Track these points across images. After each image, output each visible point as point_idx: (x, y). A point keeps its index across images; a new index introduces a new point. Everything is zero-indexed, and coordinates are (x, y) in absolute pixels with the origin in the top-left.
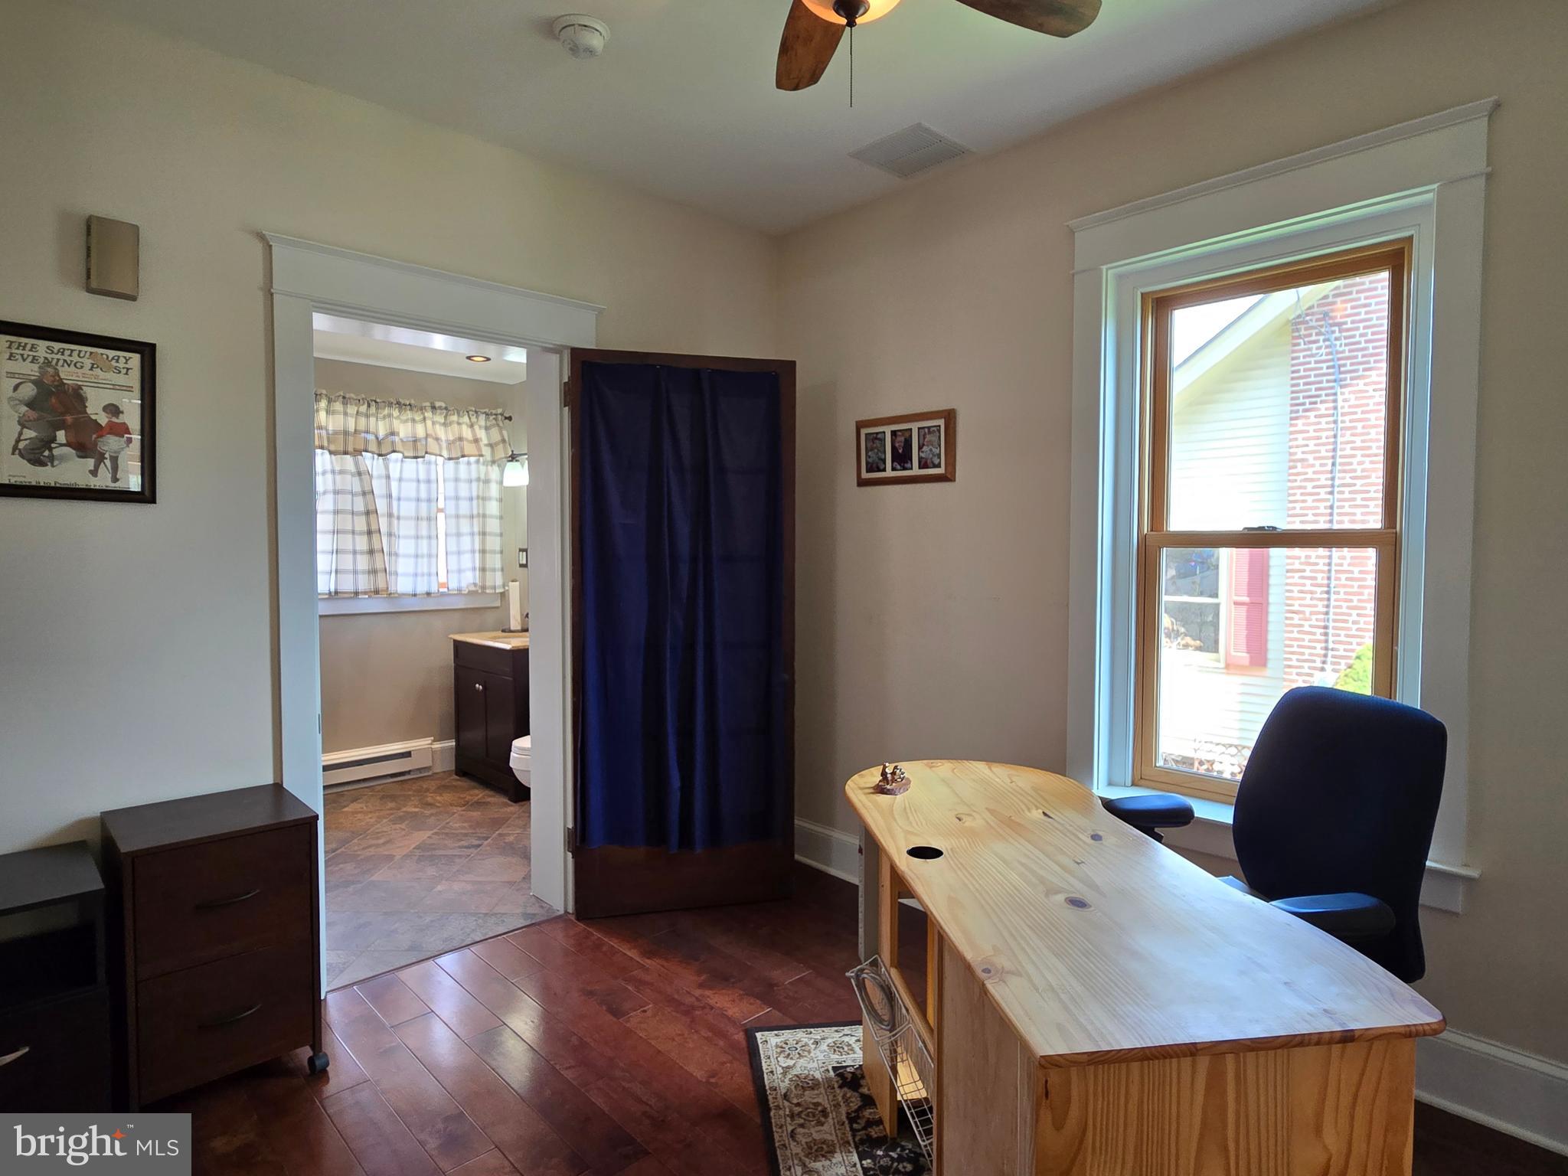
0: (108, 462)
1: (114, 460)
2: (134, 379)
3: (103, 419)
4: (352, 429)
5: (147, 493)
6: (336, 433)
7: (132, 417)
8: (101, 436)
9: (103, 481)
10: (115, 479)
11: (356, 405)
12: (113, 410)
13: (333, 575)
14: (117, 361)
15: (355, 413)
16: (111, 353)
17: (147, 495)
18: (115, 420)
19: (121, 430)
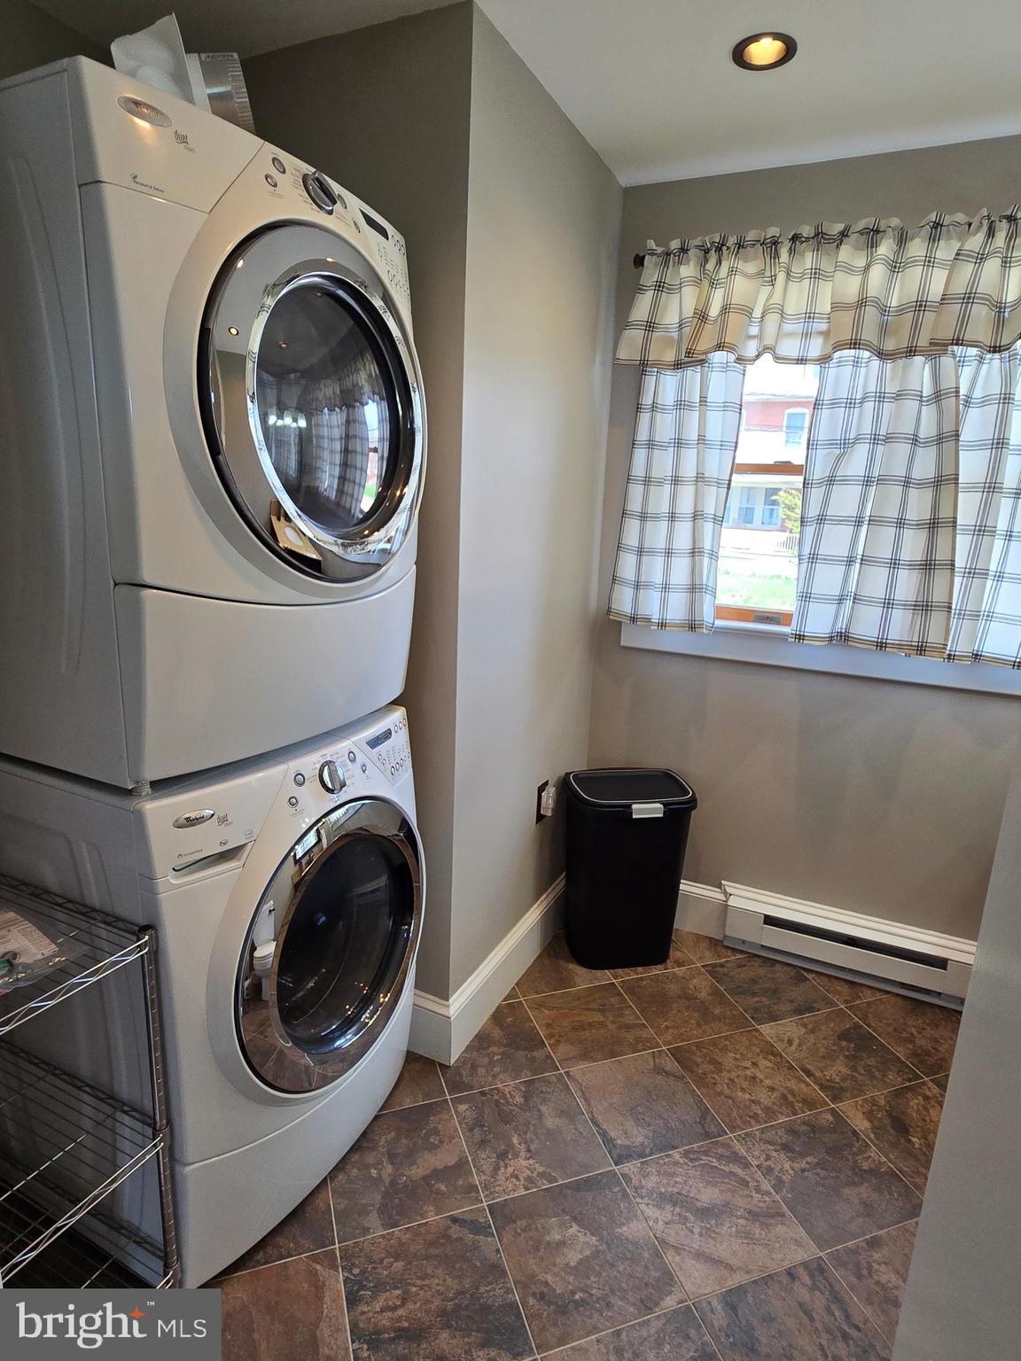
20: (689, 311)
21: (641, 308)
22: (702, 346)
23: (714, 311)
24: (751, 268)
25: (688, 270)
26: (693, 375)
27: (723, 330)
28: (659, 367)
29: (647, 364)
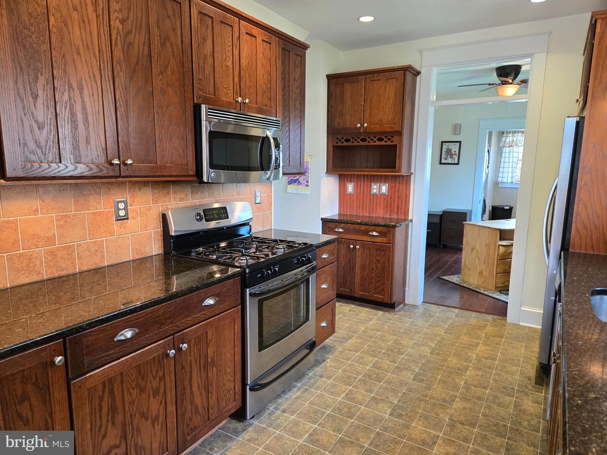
2: (458, 147)
3: (454, 153)
7: (457, 153)
9: (453, 162)
16: (455, 143)
17: (458, 164)
19: (455, 154)
20: (511, 140)
21: (504, 139)
22: (513, 145)
23: (515, 140)
24: (520, 135)
25: (511, 135)
26: (512, 148)
27: (516, 143)
28: (506, 147)
29: (504, 147)
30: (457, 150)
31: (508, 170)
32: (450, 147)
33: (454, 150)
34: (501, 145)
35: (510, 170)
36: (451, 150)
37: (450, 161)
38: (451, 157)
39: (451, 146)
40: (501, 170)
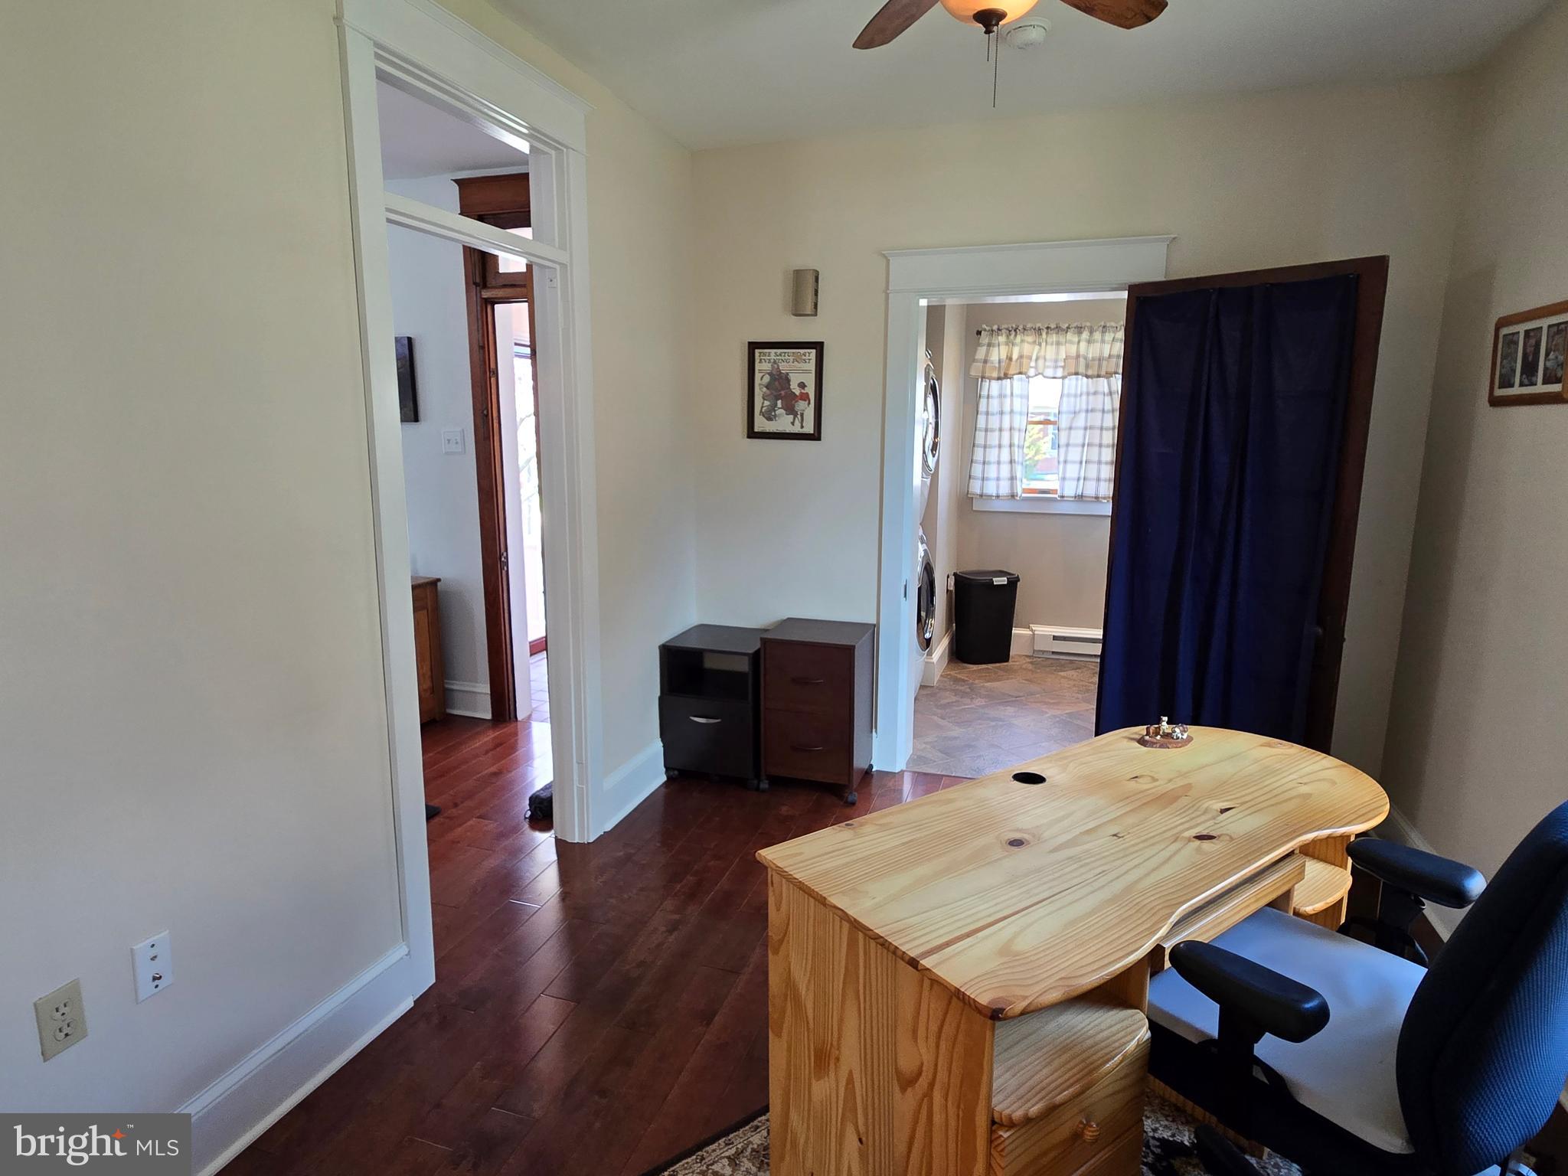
0: (799, 416)
1: (802, 415)
2: (812, 366)
3: (797, 391)
4: (1106, 354)
5: (816, 434)
6: (1093, 359)
7: (811, 390)
8: (797, 401)
9: (797, 429)
10: (802, 427)
11: (1114, 332)
12: (802, 385)
13: (1082, 481)
14: (805, 356)
15: (1111, 339)
16: (802, 351)
17: (816, 436)
18: (803, 391)
19: (805, 397)
20: (1003, 356)
21: (981, 353)
22: (1011, 372)
23: (1015, 356)
24: (1030, 339)
25: (1002, 339)
26: (1007, 382)
27: (1021, 365)
28: (990, 379)
29: (983, 378)
30: (810, 381)
31: (999, 456)
32: (784, 367)
33: (801, 378)
34: (973, 373)
35: (1005, 455)
36: (788, 381)
37: (784, 423)
38: (790, 410)
39: (787, 361)
40: (979, 454)
